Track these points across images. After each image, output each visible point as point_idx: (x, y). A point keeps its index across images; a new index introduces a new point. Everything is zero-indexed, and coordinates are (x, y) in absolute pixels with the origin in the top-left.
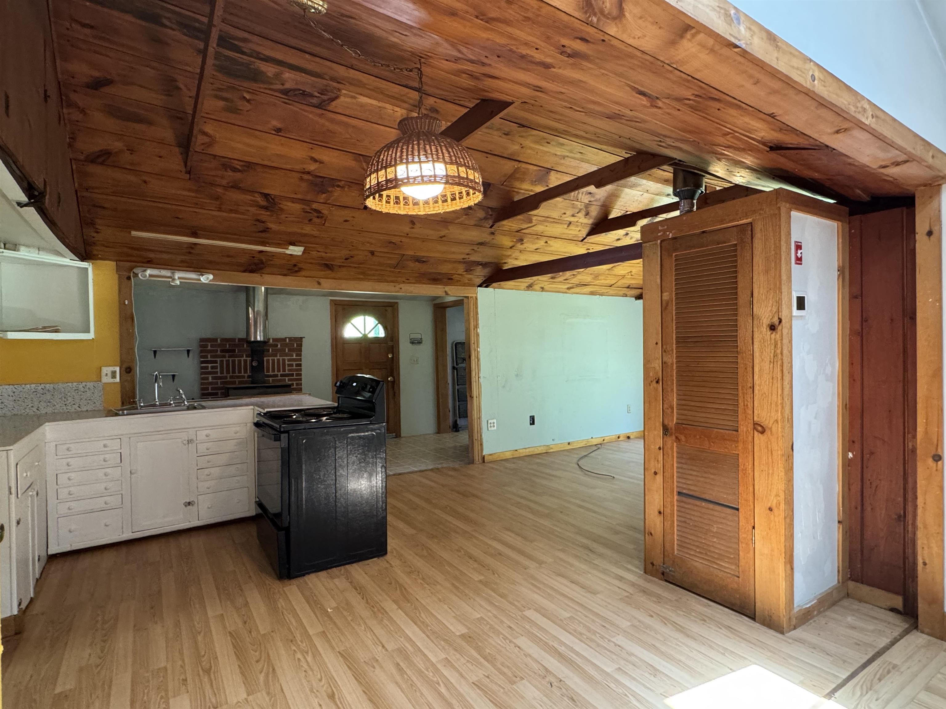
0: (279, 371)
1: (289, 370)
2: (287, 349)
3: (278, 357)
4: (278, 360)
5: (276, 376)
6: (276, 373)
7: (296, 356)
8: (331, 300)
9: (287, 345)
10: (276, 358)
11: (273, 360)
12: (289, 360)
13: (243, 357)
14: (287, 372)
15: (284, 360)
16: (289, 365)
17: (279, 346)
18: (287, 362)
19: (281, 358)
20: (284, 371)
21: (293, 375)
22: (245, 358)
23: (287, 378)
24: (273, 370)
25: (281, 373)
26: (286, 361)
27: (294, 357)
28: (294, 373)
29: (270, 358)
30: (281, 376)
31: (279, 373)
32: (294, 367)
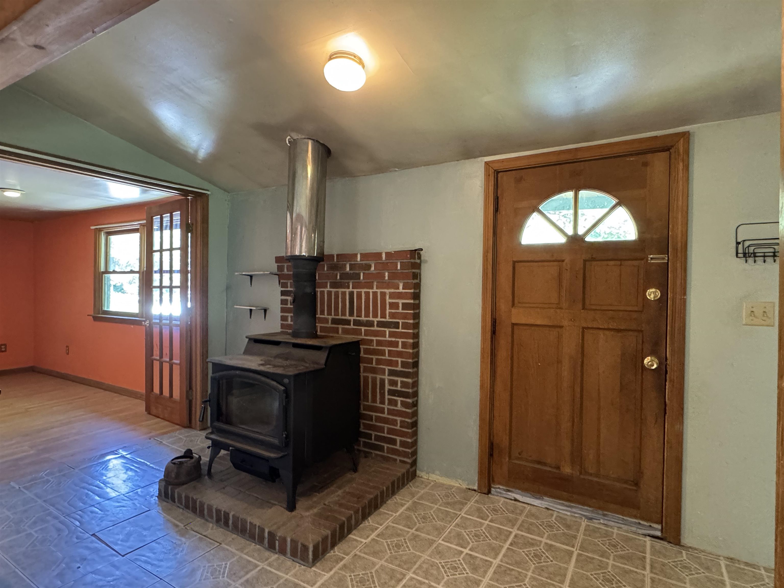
0: (375, 316)
1: (392, 315)
2: (387, 274)
3: (375, 290)
4: (375, 294)
5: (370, 324)
6: (371, 319)
7: (403, 289)
8: (487, 163)
9: (385, 266)
10: (371, 291)
11: (367, 294)
12: (392, 296)
13: (327, 287)
14: (388, 319)
15: (383, 294)
16: (394, 306)
17: (373, 268)
18: (388, 300)
19: (379, 291)
20: (383, 316)
21: (396, 325)
22: (329, 289)
23: (387, 331)
24: (367, 315)
25: (379, 319)
26: (387, 297)
27: (401, 290)
28: (400, 321)
29: (363, 291)
30: (378, 326)
31: (375, 320)
32: (400, 310)
